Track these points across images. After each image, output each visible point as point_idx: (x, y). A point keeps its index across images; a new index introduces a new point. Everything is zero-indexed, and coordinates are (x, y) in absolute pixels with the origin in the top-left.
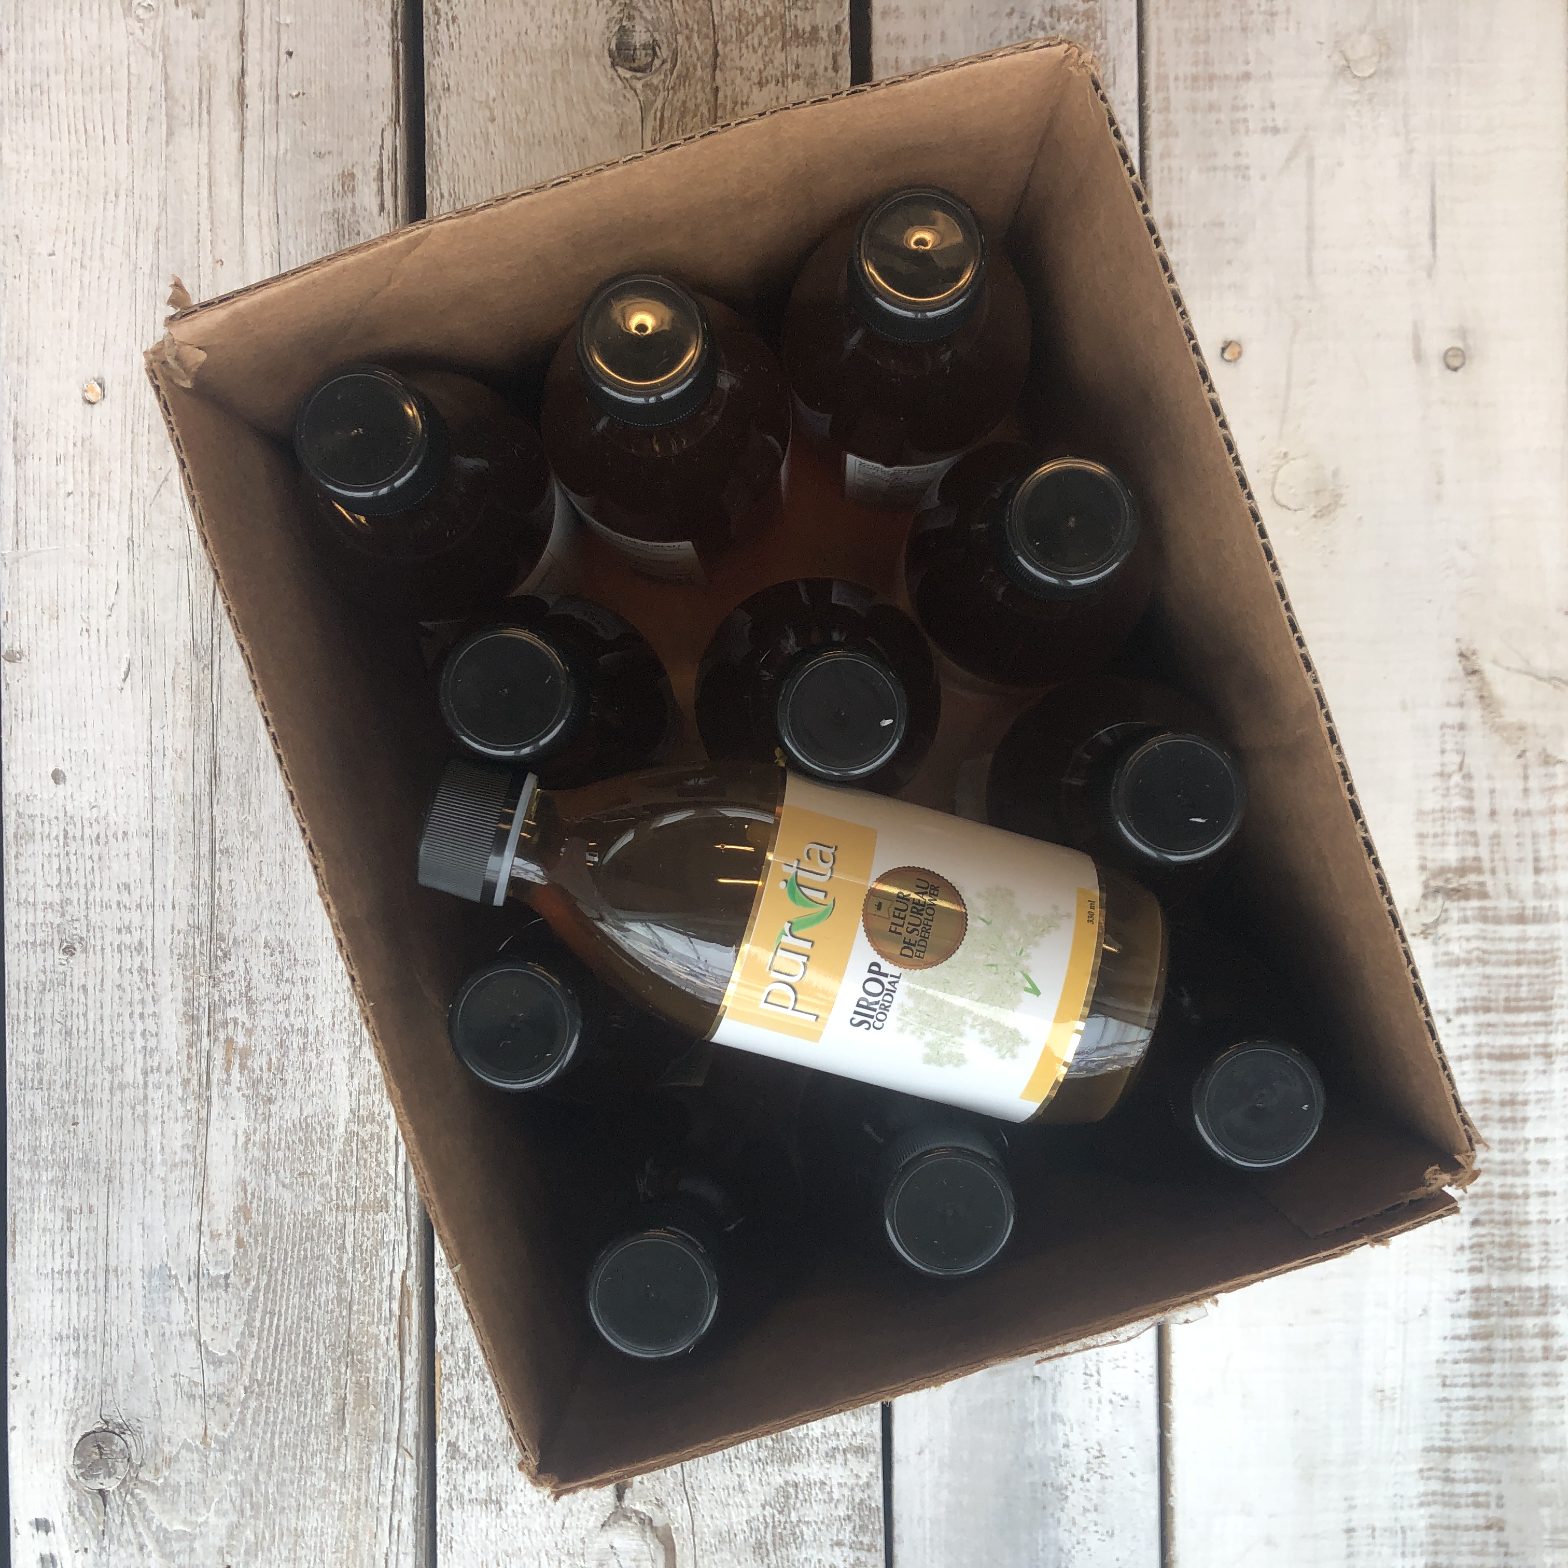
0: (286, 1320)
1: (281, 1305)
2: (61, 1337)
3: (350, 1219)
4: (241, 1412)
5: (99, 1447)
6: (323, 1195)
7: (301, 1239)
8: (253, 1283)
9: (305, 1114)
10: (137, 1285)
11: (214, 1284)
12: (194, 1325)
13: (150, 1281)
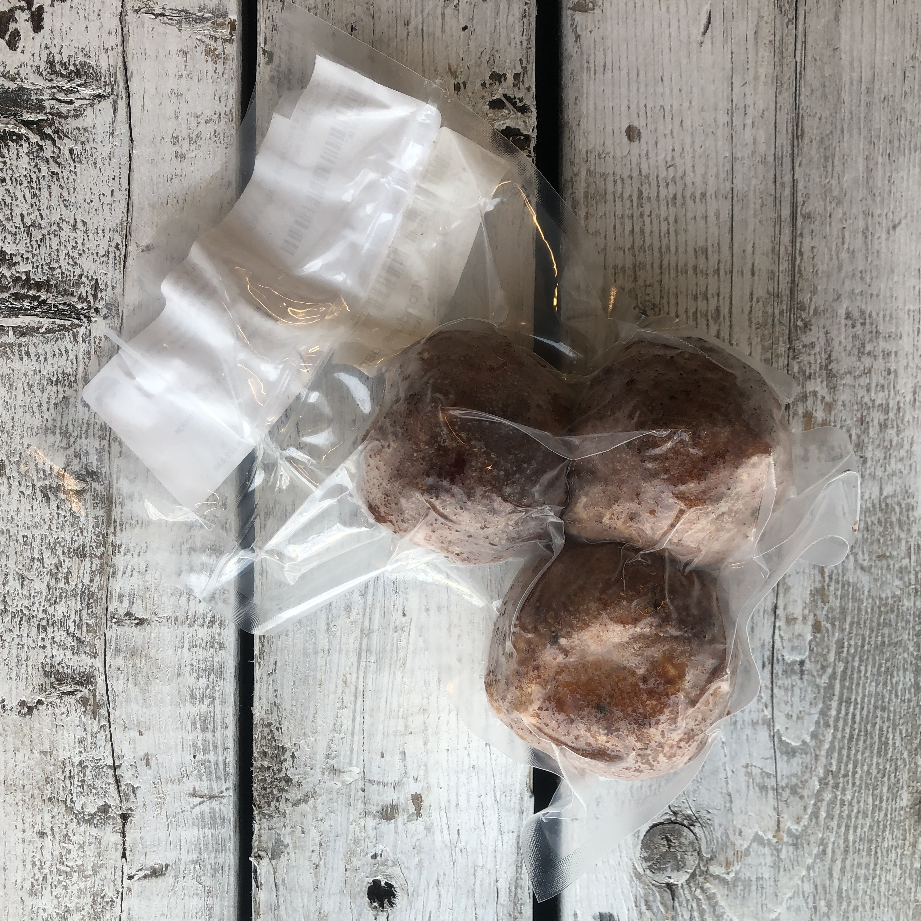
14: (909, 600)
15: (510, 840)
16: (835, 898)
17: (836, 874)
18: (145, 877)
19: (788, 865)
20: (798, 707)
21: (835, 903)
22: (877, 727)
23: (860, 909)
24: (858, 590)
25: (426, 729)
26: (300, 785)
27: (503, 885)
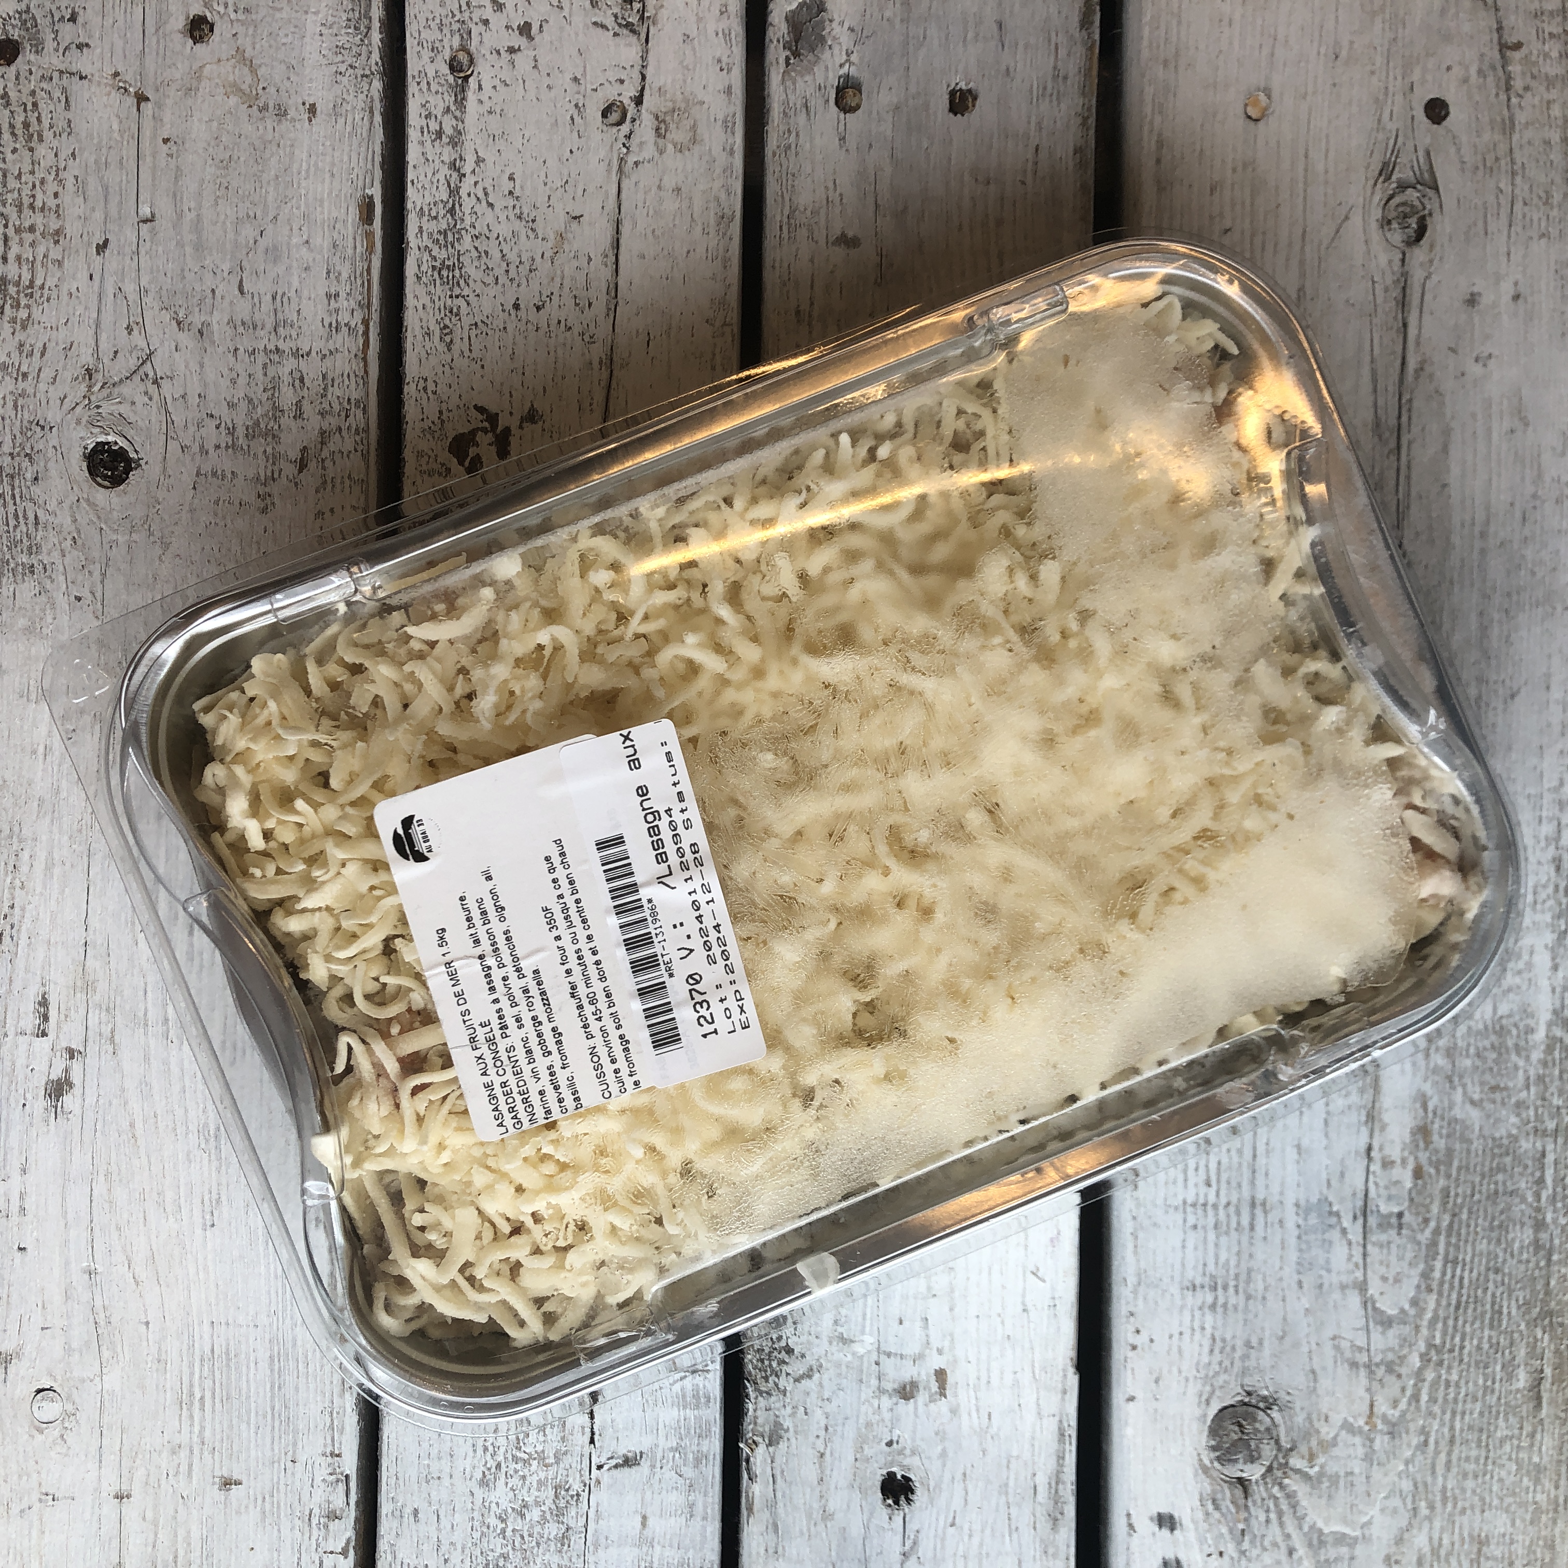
0: (1471, 1271)
1: (1465, 1251)
2: (1194, 1287)
3: (1550, 1147)
4: (1415, 1385)
5: (1240, 1426)
6: (1518, 1115)
7: (1491, 1169)
8: (1433, 1224)
9: (1500, 1013)
10: (1290, 1223)
11: (1384, 1225)
12: (1359, 1274)
13: (1305, 1219)
14: (1528, 1141)
15: (1051, 1426)
16: (1438, 1498)
17: (1440, 1470)
18: (616, 1466)
19: (1383, 1458)
20: (1396, 1267)
21: (1438, 1505)
22: (1489, 1293)
23: (1468, 1512)
24: (1467, 1128)
25: (952, 1291)
26: (803, 1356)
27: (1042, 1480)
